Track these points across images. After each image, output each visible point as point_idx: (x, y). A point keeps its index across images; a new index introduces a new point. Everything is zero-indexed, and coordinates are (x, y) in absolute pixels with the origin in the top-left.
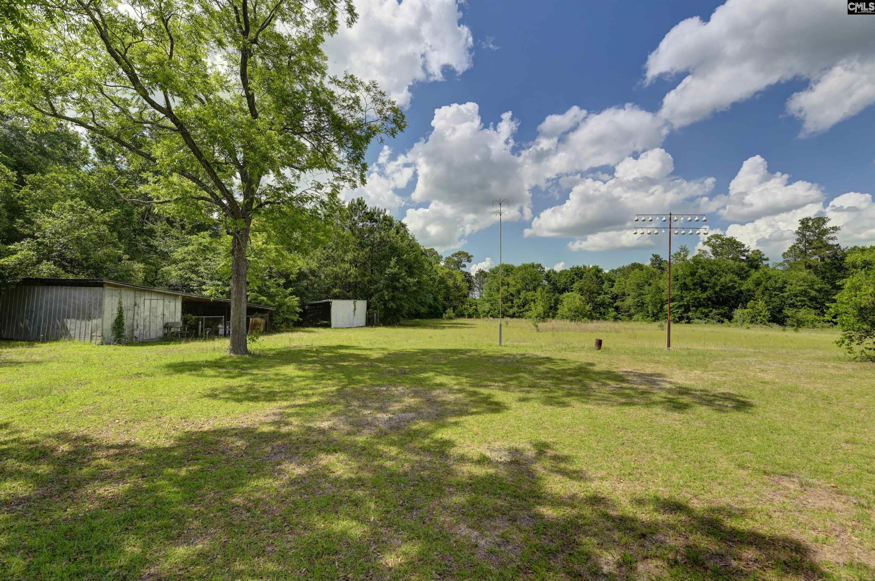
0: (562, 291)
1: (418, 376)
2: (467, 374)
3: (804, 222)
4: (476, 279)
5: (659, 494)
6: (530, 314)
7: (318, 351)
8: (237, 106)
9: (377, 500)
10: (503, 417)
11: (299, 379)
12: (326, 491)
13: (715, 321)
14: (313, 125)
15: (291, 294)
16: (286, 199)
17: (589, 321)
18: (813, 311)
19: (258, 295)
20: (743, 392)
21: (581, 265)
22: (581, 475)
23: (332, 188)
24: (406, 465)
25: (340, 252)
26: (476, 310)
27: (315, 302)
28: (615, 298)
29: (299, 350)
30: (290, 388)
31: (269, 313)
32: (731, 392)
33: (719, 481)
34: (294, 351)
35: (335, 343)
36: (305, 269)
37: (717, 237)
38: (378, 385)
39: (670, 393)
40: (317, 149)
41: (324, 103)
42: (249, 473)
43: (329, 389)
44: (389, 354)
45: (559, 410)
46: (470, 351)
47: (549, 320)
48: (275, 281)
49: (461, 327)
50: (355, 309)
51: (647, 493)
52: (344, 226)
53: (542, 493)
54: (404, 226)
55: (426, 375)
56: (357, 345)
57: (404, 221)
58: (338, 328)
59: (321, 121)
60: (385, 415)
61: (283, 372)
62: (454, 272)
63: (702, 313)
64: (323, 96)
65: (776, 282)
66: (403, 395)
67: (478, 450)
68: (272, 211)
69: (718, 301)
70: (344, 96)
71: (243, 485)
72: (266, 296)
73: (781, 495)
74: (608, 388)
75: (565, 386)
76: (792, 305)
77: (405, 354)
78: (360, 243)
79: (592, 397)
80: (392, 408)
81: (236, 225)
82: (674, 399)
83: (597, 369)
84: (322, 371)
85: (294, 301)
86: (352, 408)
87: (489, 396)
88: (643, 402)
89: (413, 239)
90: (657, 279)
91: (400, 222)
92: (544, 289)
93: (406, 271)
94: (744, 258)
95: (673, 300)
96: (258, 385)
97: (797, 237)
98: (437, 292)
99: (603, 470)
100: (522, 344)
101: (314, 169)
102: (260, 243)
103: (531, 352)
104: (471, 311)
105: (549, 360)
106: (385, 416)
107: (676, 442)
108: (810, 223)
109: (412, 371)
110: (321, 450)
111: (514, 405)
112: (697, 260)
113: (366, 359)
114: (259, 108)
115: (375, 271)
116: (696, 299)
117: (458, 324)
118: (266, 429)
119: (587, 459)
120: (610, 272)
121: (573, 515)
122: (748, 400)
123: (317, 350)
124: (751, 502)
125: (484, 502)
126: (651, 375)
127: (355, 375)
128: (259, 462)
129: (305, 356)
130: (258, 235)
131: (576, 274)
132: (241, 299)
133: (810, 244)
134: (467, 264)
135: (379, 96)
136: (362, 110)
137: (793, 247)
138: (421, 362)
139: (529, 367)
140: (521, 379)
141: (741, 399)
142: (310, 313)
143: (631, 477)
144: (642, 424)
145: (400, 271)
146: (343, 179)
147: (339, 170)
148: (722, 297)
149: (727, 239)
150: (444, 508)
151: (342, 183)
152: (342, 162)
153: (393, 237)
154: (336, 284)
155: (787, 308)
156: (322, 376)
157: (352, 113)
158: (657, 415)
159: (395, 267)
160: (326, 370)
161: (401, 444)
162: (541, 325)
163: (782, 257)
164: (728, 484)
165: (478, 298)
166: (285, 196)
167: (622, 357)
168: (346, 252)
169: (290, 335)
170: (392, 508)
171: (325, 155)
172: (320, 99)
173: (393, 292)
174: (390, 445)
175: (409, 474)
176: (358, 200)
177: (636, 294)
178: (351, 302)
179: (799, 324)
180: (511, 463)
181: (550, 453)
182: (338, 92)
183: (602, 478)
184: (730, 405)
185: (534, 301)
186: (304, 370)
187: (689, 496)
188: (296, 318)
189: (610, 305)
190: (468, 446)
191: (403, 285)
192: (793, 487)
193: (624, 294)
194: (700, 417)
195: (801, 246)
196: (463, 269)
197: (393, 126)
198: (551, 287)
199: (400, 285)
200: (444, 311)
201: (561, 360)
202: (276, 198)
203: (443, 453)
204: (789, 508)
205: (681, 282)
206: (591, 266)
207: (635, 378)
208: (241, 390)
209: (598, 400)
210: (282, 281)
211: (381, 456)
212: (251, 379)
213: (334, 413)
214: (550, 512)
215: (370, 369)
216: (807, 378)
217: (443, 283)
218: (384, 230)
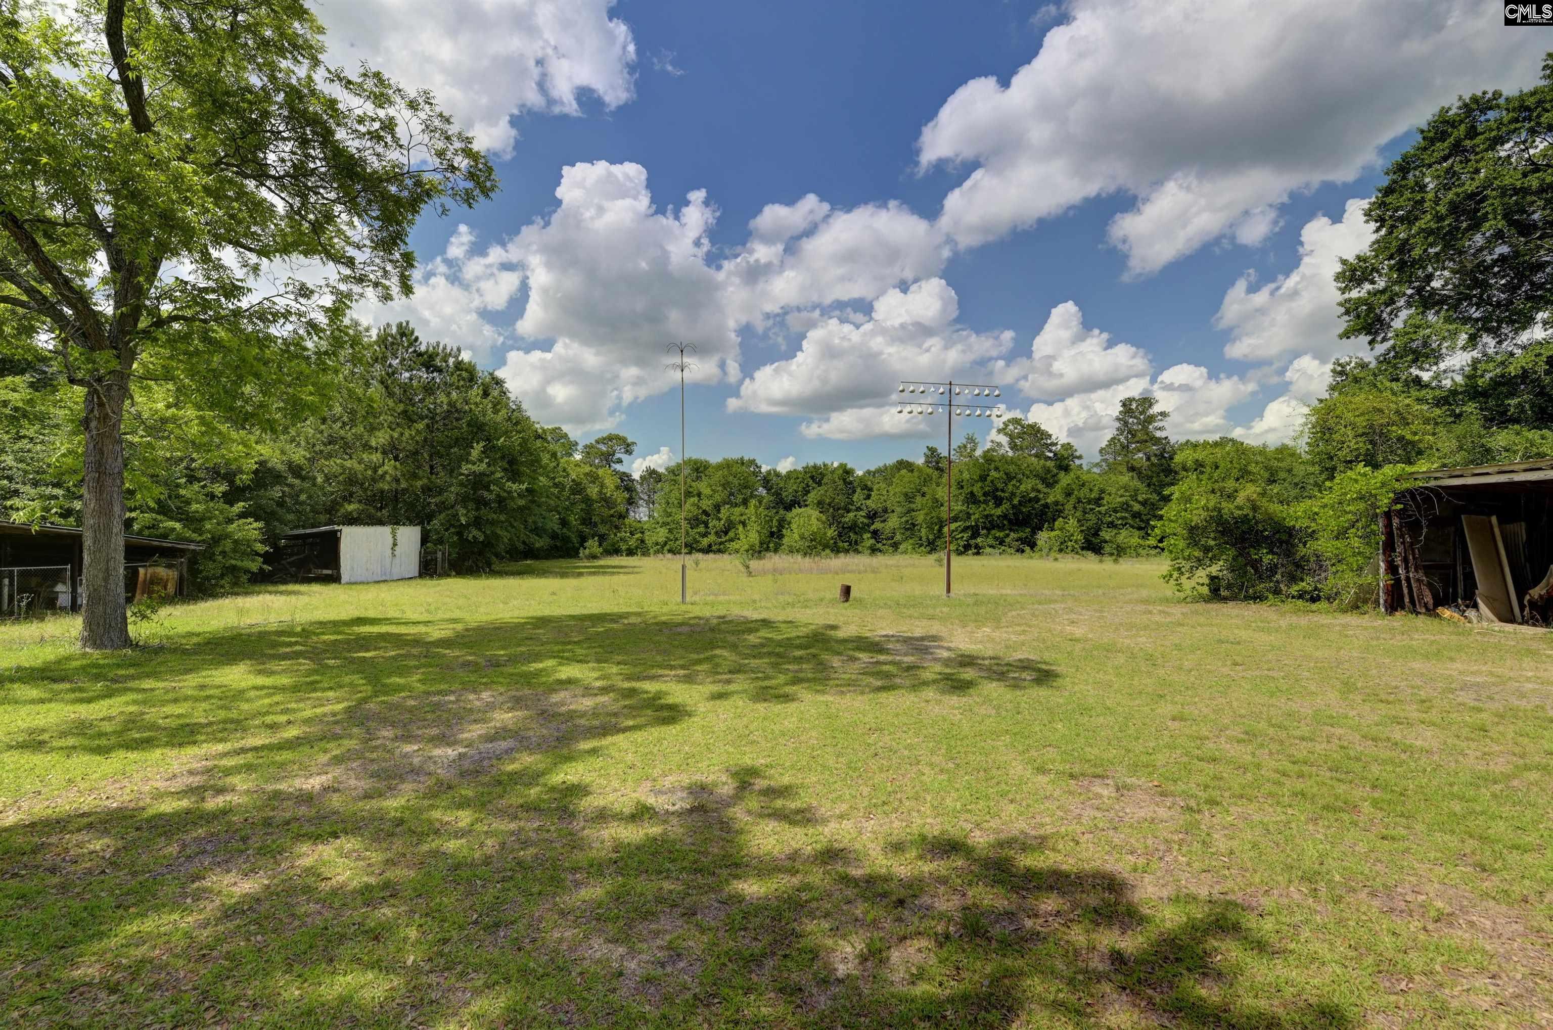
0: (789, 508)
1: (524, 668)
2: (620, 658)
3: (1126, 403)
4: (642, 484)
5: (926, 830)
6: (737, 546)
7: (306, 633)
8: (97, 101)
9: (423, 921)
10: (682, 730)
11: (258, 693)
12: (309, 920)
13: (1013, 551)
14: (289, 164)
15: (243, 515)
16: (223, 313)
17: (832, 555)
18: (1137, 533)
19: (159, 517)
20: (1047, 656)
21: (819, 462)
22: (808, 815)
23: (334, 298)
24: (489, 842)
25: (360, 429)
26: (643, 541)
27: (302, 531)
28: (872, 516)
29: (260, 633)
30: (234, 714)
31: (189, 555)
32: (1031, 657)
33: (1011, 796)
34: (249, 635)
35: (345, 614)
36: (276, 461)
37: (1016, 421)
38: (439, 693)
39: (947, 666)
40: (299, 214)
41: (314, 121)
42: (118, 907)
43: (327, 709)
44: (467, 630)
45: (777, 708)
46: (627, 615)
47: (768, 555)
48: (203, 487)
49: (613, 573)
50: (395, 545)
51: (908, 830)
52: (368, 377)
53: (743, 857)
54: (499, 382)
55: (541, 666)
56: (397, 615)
57: (500, 374)
58: (355, 583)
59: (308, 156)
60: (450, 751)
61: (218, 681)
62: (601, 472)
63: (996, 538)
64: (314, 107)
65: (1091, 490)
66: (491, 707)
67: (634, 795)
68: (186, 337)
69: (1017, 519)
70: (359, 112)
71: (101, 935)
72: (179, 520)
73: (1092, 807)
74: (857, 665)
75: (790, 667)
76: (1112, 525)
77: (498, 628)
78: (405, 412)
79: (831, 682)
80: (465, 735)
81: (94, 362)
82: (953, 674)
83: (841, 634)
84: (316, 672)
85: (252, 529)
86: (379, 742)
87: (659, 695)
88: (908, 683)
89: (519, 409)
90: (934, 486)
91: (491, 374)
92: (760, 502)
93: (504, 470)
94: (1051, 455)
95: (955, 519)
96: (154, 714)
97: (1117, 424)
98: (567, 509)
99: (843, 801)
100: (721, 598)
101: (294, 256)
102: (160, 406)
103: (737, 612)
104: (632, 543)
105: (766, 623)
106: (451, 753)
107: (953, 743)
108: (1134, 406)
109: (513, 660)
110: (300, 837)
111: (702, 708)
112: (988, 457)
113: (417, 642)
114: (155, 113)
115: (440, 469)
116: (987, 516)
117: (609, 567)
118: (168, 806)
119: (819, 787)
120: (864, 475)
121: (793, 887)
122: (1054, 668)
123: (303, 630)
124: (1053, 823)
125: (639, 890)
126: (922, 639)
127: (389, 676)
128: (147, 880)
129: (274, 645)
130: (156, 388)
131: (812, 477)
132: (108, 528)
133: (1134, 436)
134: (624, 457)
135: (437, 122)
136: (401, 146)
137: (1113, 439)
138: (529, 642)
139: (732, 639)
140: (717, 660)
141: (1044, 667)
142: (291, 555)
143: (886, 807)
144: (904, 719)
145: (492, 468)
146: (360, 280)
147: (350, 262)
148: (1022, 513)
149: (1029, 425)
150: (563, 914)
151: (357, 289)
152: (358, 247)
153: (476, 404)
154: (351, 495)
155: (1104, 527)
156: (312, 683)
157: (380, 149)
158: (927, 701)
159: (481, 461)
160: (323, 669)
161: (481, 804)
162: (754, 564)
163: (1098, 454)
164: (1023, 799)
165: (645, 519)
166: (220, 306)
167: (881, 612)
168: (372, 429)
169: (240, 601)
170: (454, 933)
171: (317, 228)
172: (305, 111)
173: (478, 509)
174: (458, 809)
175: (494, 860)
176: (400, 326)
177: (904, 510)
178: (386, 530)
179: (1120, 552)
180: (692, 810)
181: (760, 784)
182: (349, 102)
183: (841, 817)
184: (1028, 678)
185: (744, 524)
186: (272, 673)
187: (969, 826)
188: (254, 566)
189: (865, 528)
190: (615, 790)
191: (498, 496)
192: (1106, 792)
193: (885, 511)
194: (987, 700)
195: (1122, 439)
196: (618, 467)
197: (470, 185)
198: (772, 498)
199: (493, 497)
200: (582, 545)
201: (785, 622)
202: (198, 309)
203: (565, 809)
204: (1101, 825)
205: (967, 490)
206: (836, 465)
207: (899, 646)
208: (107, 727)
209: (841, 685)
210: (220, 488)
211: (437, 832)
212: (135, 702)
213: (335, 757)
214: (755, 888)
215: (423, 660)
216: (1127, 630)
217: (579, 492)
218: (458, 388)
